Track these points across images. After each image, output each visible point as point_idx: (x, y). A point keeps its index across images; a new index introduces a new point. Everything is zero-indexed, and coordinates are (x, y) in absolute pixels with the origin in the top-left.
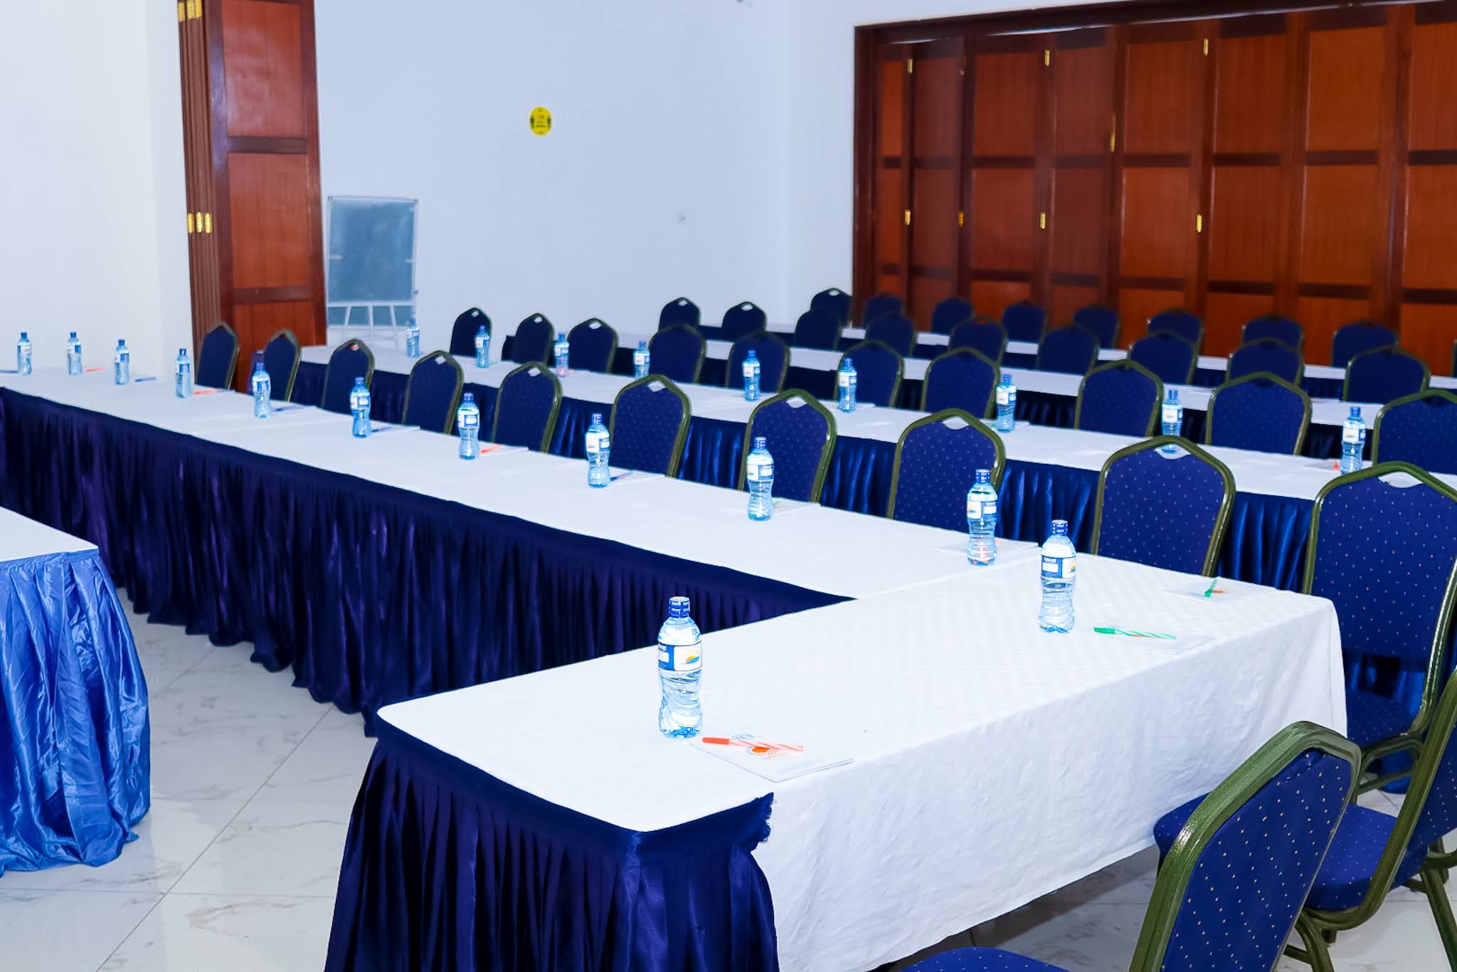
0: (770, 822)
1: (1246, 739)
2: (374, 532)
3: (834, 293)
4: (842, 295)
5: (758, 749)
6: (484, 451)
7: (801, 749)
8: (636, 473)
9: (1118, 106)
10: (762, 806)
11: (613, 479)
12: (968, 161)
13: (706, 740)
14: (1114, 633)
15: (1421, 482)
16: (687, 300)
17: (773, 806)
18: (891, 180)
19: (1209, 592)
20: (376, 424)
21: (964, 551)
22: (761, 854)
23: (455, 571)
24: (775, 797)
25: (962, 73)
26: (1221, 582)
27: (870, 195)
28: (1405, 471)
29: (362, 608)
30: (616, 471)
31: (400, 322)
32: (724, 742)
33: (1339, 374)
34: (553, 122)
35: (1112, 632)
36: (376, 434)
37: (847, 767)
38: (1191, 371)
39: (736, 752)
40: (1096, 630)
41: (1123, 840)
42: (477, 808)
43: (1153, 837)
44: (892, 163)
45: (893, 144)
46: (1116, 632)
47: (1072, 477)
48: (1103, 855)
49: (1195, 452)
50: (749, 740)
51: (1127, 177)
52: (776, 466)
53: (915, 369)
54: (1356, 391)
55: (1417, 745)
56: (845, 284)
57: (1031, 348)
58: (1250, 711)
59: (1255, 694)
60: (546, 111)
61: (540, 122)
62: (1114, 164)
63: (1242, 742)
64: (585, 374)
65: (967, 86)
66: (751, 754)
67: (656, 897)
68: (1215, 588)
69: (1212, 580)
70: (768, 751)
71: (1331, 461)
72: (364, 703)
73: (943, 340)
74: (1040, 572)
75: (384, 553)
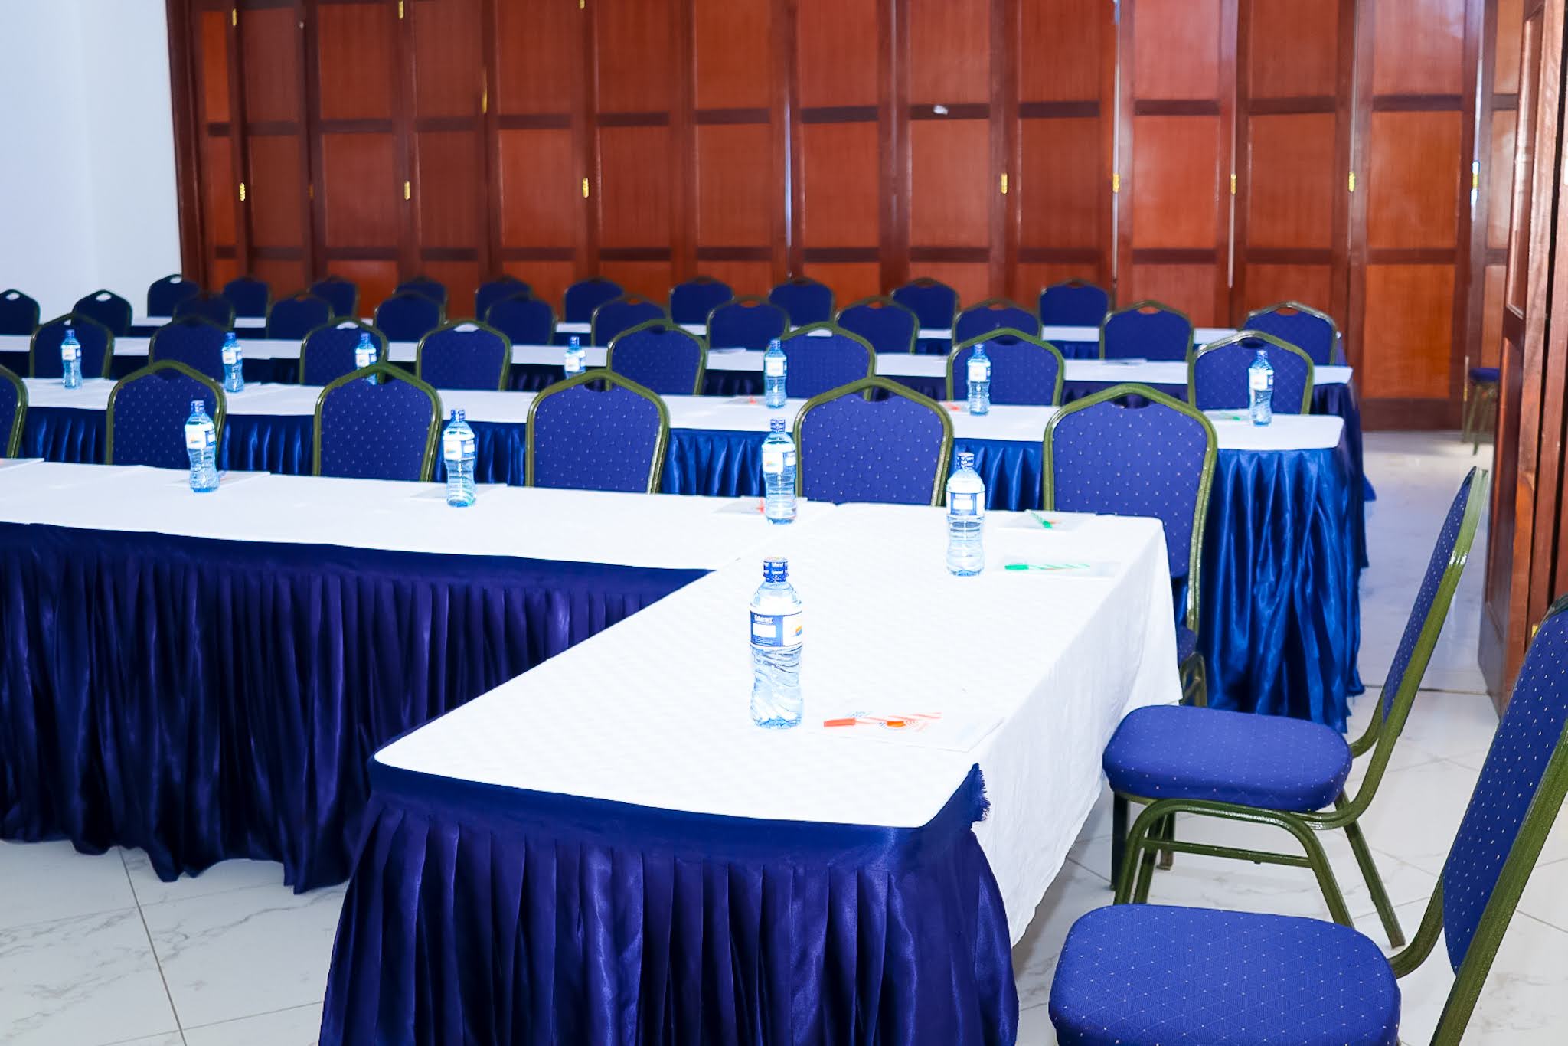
5: (893, 724)
7: (939, 715)
9: (488, 62)
10: (976, 780)
12: (312, 125)
13: (828, 724)
14: (1027, 569)
18: (219, 150)
19: (1046, 524)
25: (302, 25)
27: (194, 168)
32: (851, 723)
35: (1025, 568)
44: (217, 129)
45: (218, 108)
46: (1029, 567)
51: (503, 140)
62: (484, 127)
65: (309, 40)
70: (905, 724)
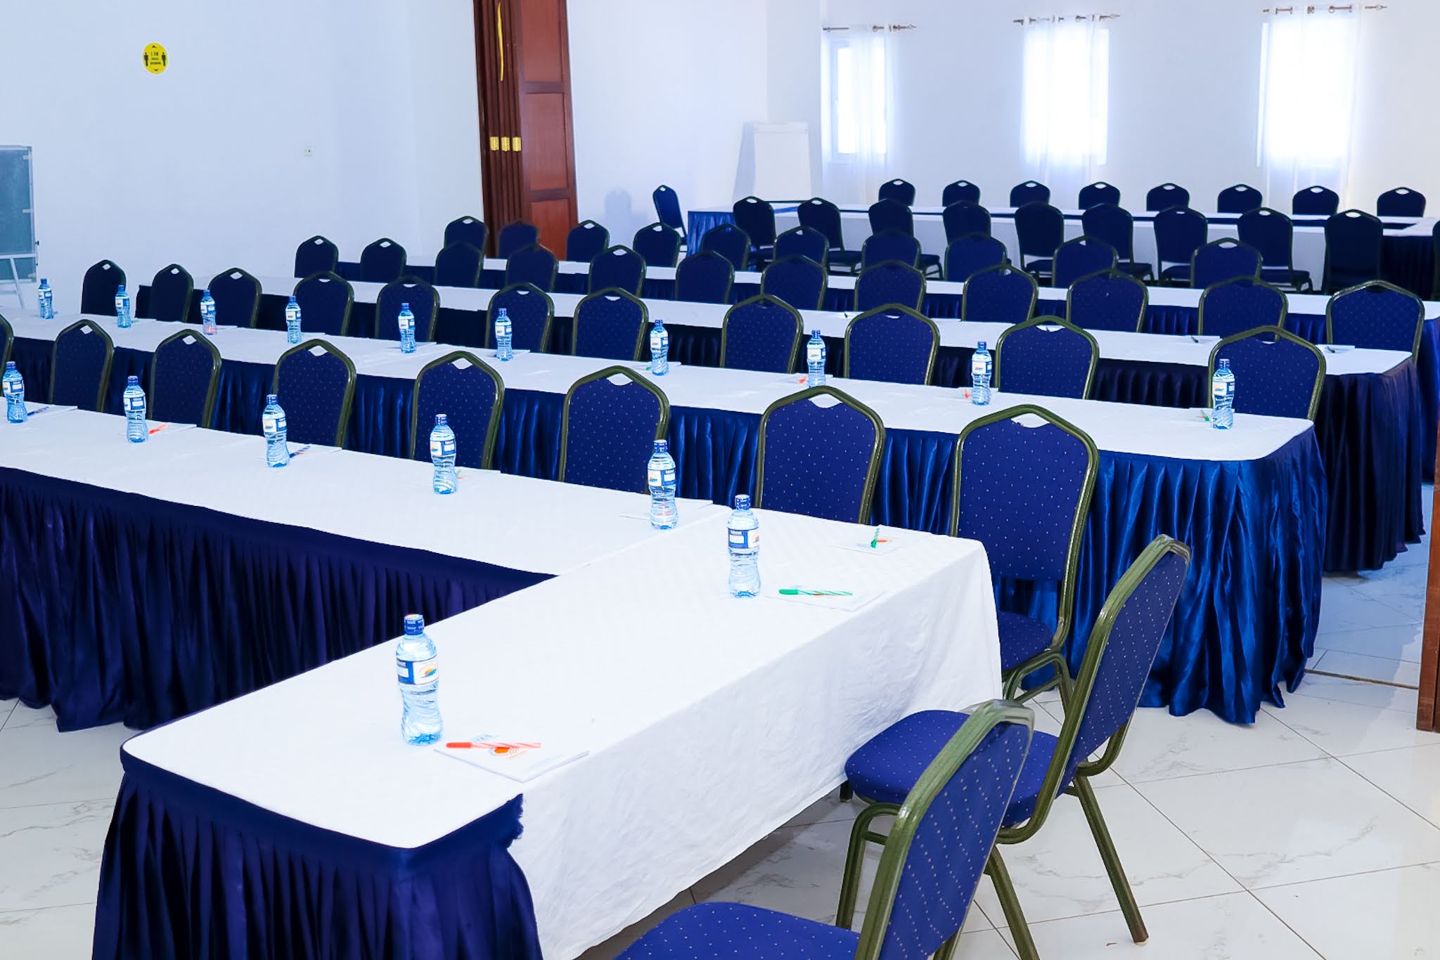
0: (521, 821)
1: (917, 676)
2: (50, 526)
3: (467, 222)
4: (475, 222)
5: (501, 749)
6: (152, 432)
7: (537, 746)
8: (313, 447)
10: (514, 806)
11: (292, 455)
13: (450, 745)
14: (797, 594)
15: (1048, 422)
16: (322, 238)
17: (524, 806)
19: (873, 544)
20: (32, 406)
21: (646, 514)
22: (516, 850)
23: (142, 563)
24: (524, 797)
26: (885, 531)
28: (1035, 413)
29: (44, 602)
30: (294, 447)
31: (23, 276)
32: (468, 745)
33: (957, 288)
34: (168, 58)
35: (795, 592)
36: (32, 417)
37: (584, 759)
38: (822, 294)
39: (481, 755)
40: (782, 592)
41: (820, 782)
42: (241, 834)
43: (845, 774)
46: (799, 592)
47: (729, 421)
48: (804, 798)
49: (846, 401)
50: (490, 742)
52: (458, 440)
53: (565, 305)
54: (975, 309)
55: (1059, 658)
56: (475, 210)
57: (669, 273)
58: (919, 652)
59: (923, 636)
60: (160, 47)
61: (155, 59)
63: (915, 679)
64: (232, 329)
66: (493, 755)
67: (428, 907)
68: (879, 538)
69: (874, 528)
70: (509, 750)
71: (962, 390)
72: (54, 697)
73: (583, 268)
74: (727, 544)
75: (62, 546)
